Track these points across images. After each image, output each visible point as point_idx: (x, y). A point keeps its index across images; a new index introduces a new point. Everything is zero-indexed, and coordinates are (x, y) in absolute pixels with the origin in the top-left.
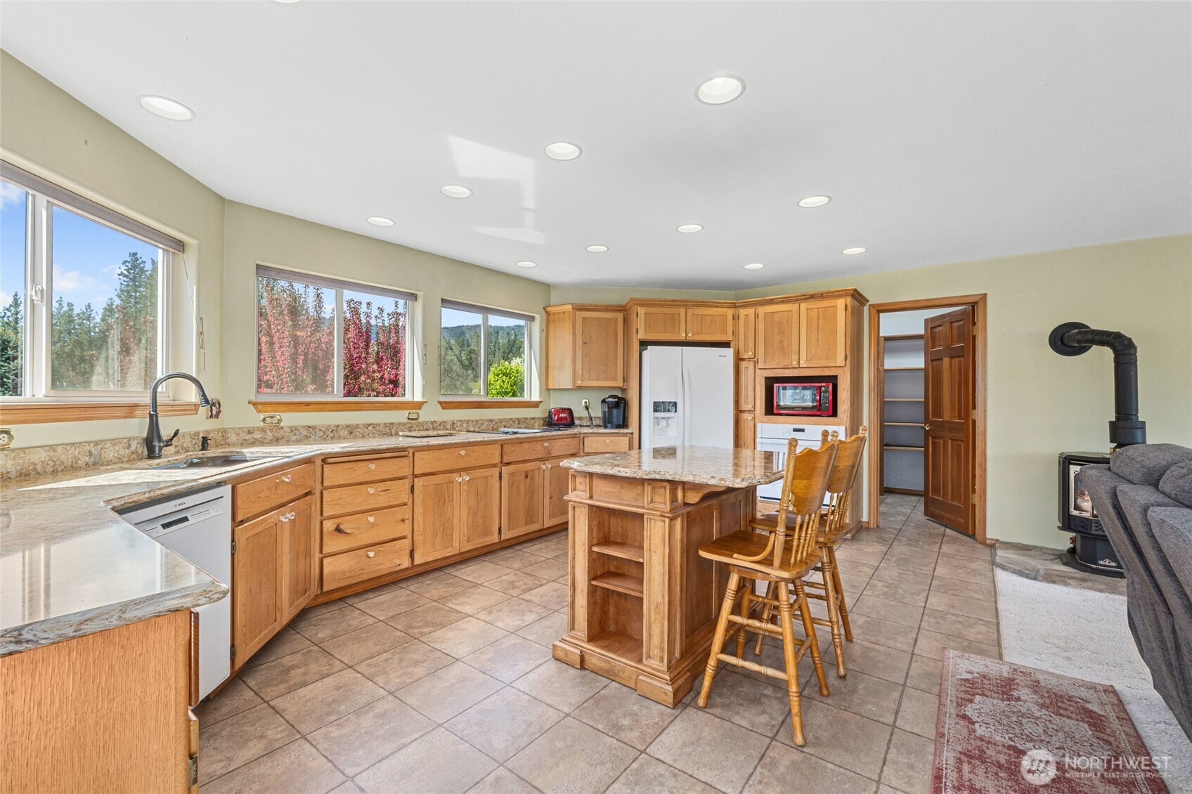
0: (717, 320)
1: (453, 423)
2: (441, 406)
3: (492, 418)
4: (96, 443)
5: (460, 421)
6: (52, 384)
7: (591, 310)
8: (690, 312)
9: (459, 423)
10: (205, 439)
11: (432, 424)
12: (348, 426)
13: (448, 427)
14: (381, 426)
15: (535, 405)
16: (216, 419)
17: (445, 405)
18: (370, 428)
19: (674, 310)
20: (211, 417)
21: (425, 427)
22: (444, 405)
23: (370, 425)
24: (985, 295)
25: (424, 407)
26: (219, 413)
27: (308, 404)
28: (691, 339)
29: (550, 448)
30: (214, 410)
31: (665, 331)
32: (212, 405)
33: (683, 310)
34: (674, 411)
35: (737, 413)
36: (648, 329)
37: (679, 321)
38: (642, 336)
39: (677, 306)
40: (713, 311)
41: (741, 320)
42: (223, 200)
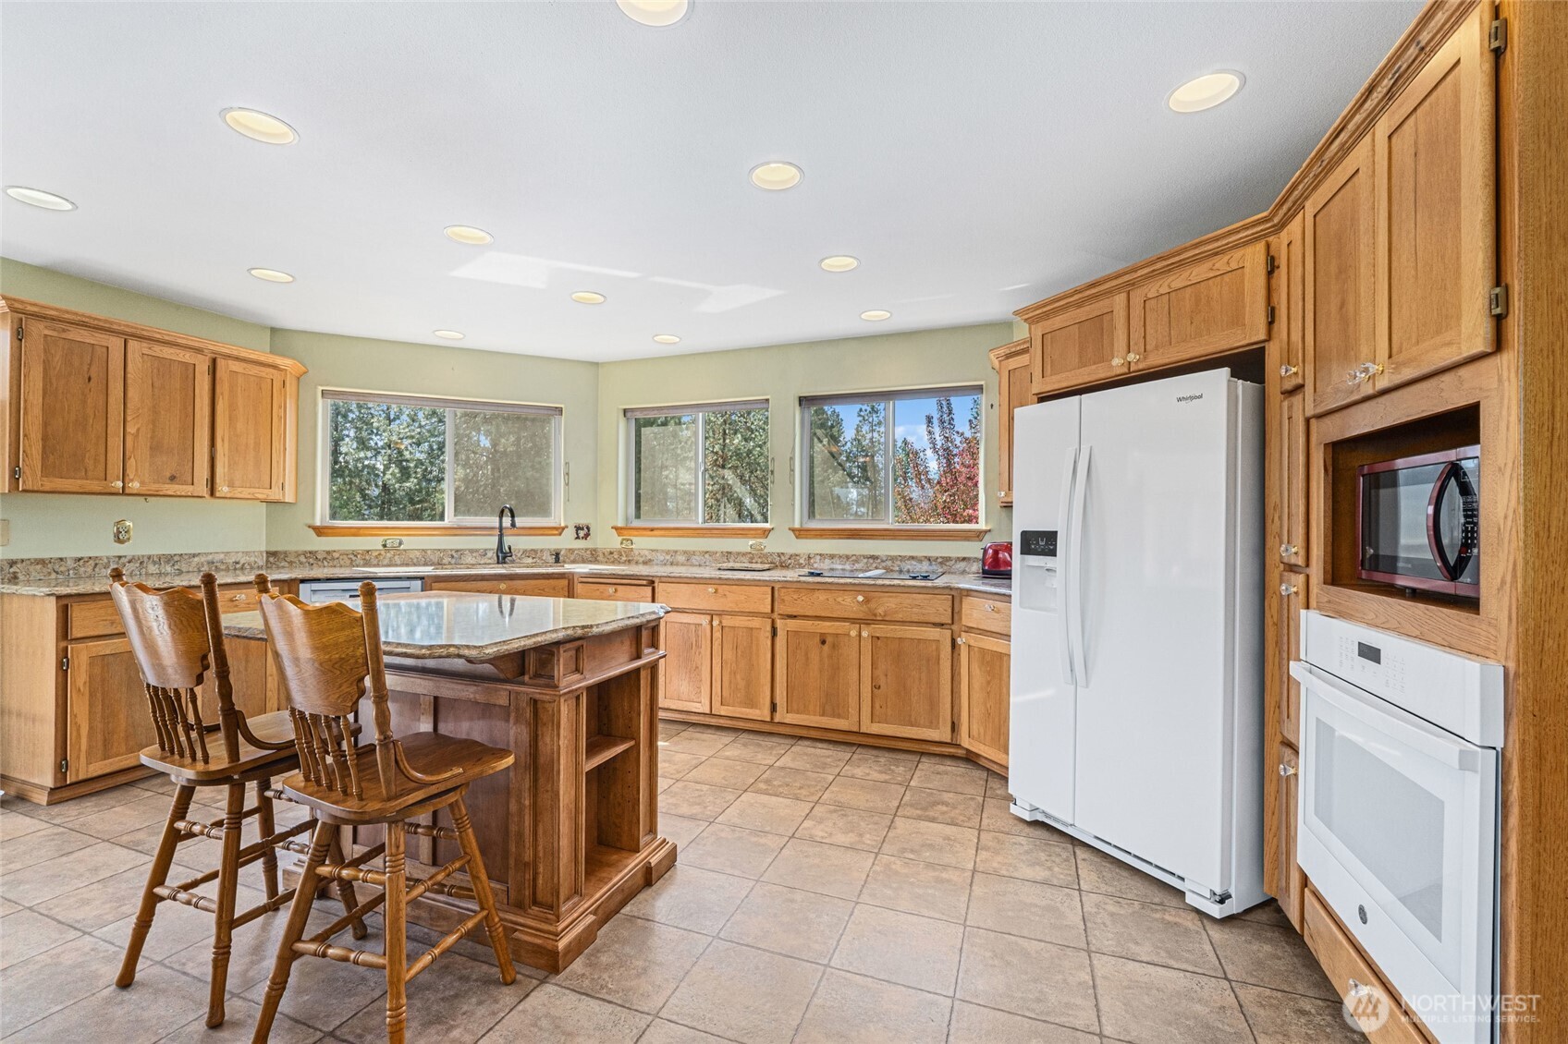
0: (1217, 291)
1: (809, 557)
2: (795, 534)
3: (876, 554)
4: (457, 551)
5: (820, 555)
6: (455, 510)
8: (1138, 295)
9: (818, 557)
10: (557, 555)
11: (779, 556)
12: (685, 552)
13: (802, 561)
14: (718, 555)
15: (980, 535)
16: (584, 541)
17: (800, 533)
18: (707, 556)
19: (1102, 306)
20: (578, 538)
21: (770, 560)
22: (797, 533)
23: (707, 552)
25: (771, 535)
26: (587, 536)
28: (1141, 366)
29: (872, 605)
30: (582, 534)
31: (1082, 364)
32: (578, 528)
33: (1120, 299)
34: (1053, 553)
35: (1274, 573)
36: (1048, 368)
37: (1112, 329)
38: (1038, 386)
39: (1109, 292)
40: (1199, 272)
41: (1282, 273)
42: (596, 364)
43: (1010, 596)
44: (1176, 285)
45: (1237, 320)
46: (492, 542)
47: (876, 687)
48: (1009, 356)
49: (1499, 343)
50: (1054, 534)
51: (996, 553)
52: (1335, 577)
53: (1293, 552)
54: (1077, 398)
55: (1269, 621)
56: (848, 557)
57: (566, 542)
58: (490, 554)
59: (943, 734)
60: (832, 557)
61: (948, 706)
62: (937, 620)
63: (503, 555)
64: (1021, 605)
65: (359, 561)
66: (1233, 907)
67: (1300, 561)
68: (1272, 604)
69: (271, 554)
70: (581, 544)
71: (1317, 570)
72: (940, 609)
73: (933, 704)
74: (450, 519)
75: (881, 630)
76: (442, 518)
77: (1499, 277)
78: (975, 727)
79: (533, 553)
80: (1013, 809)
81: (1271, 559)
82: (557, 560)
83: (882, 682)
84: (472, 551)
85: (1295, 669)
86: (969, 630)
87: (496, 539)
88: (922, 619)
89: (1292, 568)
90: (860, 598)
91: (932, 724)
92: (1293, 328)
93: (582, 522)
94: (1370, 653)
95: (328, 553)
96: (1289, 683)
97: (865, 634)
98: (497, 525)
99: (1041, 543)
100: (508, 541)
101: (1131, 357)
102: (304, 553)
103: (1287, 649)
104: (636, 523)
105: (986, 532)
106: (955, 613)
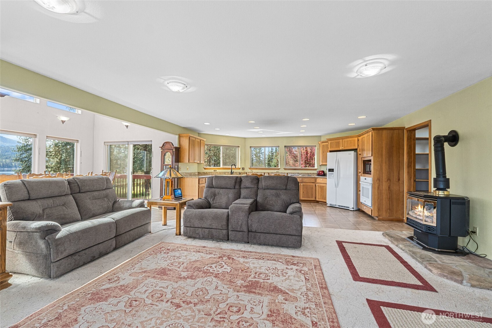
0: (352, 142)
6: (223, 165)
7: (325, 142)
8: (343, 140)
11: (281, 173)
15: (316, 170)
17: (285, 169)
19: (339, 141)
24: (431, 120)
25: (280, 170)
26: (244, 170)
27: (257, 168)
29: (303, 180)
30: (243, 169)
31: (336, 147)
32: (243, 168)
33: (341, 140)
34: (333, 171)
35: (358, 173)
36: (331, 147)
37: (340, 144)
38: (330, 149)
39: (340, 139)
40: (351, 139)
41: (359, 141)
42: (245, 138)
43: (326, 178)
44: (348, 140)
45: (355, 146)
46: (230, 171)
47: (303, 192)
48: (322, 143)
49: (372, 156)
50: (333, 169)
51: (319, 172)
52: (363, 173)
53: (360, 171)
54: (336, 152)
55: (358, 178)
56: (294, 173)
57: (241, 171)
58: (229, 173)
59: (314, 199)
60: (291, 173)
61: (314, 195)
62: (313, 182)
63: (232, 173)
64: (329, 178)
65: (211, 174)
66: (354, 209)
67: (361, 172)
68: (358, 177)
69: (198, 173)
70: (243, 171)
71: (362, 173)
72: (313, 180)
73: (312, 195)
74: (221, 166)
75: (304, 184)
76: (220, 166)
77: (372, 151)
78: (319, 197)
79: (236, 173)
80: (327, 205)
81: (358, 172)
82: (240, 174)
83: (304, 192)
84: (227, 172)
85: (360, 182)
86: (318, 183)
87: (231, 170)
88: (310, 182)
89: (360, 172)
90: (301, 179)
91: (312, 198)
92: (360, 147)
93: (243, 167)
94: (365, 179)
95: (206, 172)
96: (360, 184)
97: (302, 184)
98: (231, 167)
99: (331, 170)
100: (233, 171)
101: (343, 148)
102: (203, 172)
103: (359, 181)
104: (252, 167)
105: (317, 169)
106: (316, 181)
